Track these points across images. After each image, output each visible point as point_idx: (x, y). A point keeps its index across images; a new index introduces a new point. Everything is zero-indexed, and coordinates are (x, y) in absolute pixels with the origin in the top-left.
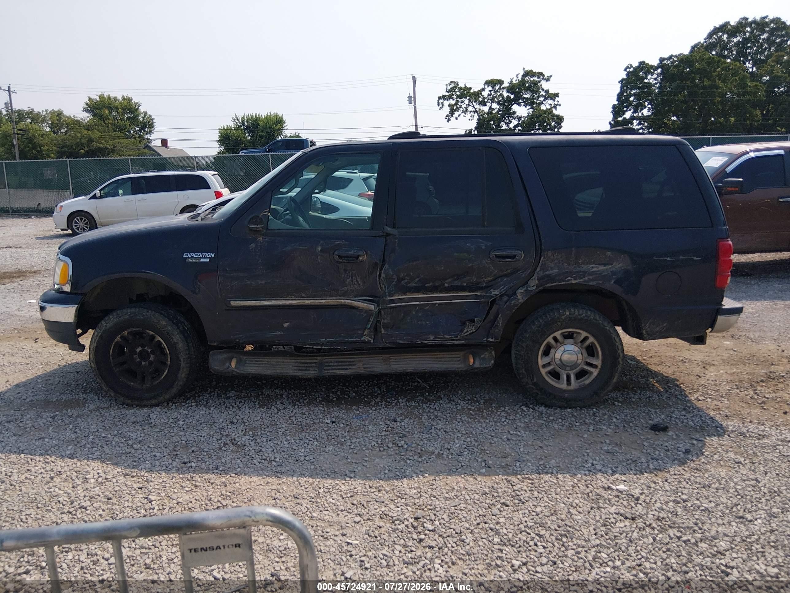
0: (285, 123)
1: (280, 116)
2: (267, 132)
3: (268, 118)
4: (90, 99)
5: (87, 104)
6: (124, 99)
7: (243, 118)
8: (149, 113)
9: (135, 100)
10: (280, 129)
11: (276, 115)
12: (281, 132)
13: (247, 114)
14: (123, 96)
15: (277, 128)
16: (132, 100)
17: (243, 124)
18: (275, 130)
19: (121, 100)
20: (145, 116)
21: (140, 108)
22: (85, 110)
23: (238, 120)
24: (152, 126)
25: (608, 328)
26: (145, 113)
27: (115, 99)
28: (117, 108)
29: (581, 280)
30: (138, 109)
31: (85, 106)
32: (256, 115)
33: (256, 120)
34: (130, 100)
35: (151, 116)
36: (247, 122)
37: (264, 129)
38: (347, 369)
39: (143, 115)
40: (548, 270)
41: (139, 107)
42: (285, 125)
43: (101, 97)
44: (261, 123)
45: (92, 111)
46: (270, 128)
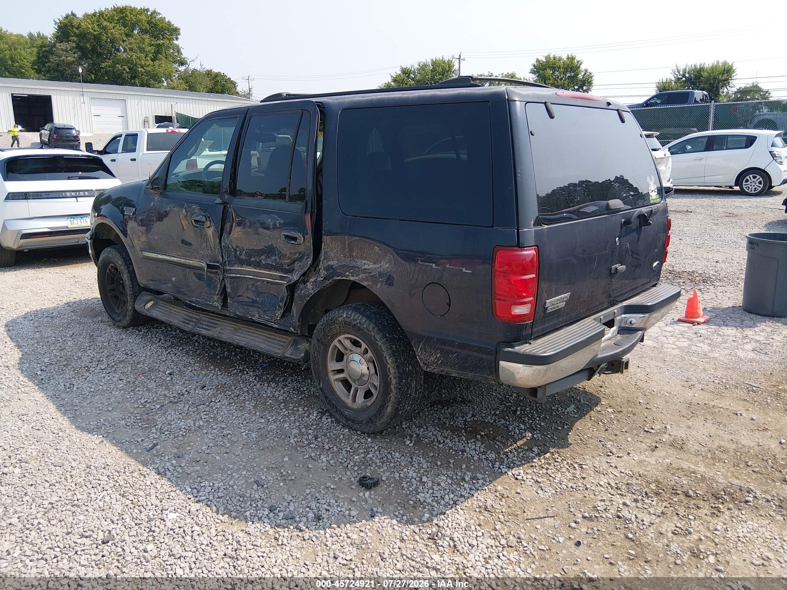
0: (734, 71)
1: (730, 64)
2: (710, 84)
3: (713, 68)
4: (538, 60)
5: (534, 66)
6: (568, 58)
7: (685, 71)
8: (590, 70)
9: (578, 58)
10: (727, 80)
11: (725, 63)
12: (729, 83)
13: (689, 64)
14: (568, 56)
15: (723, 78)
16: (575, 58)
17: (684, 76)
18: (719, 81)
19: (565, 59)
20: (585, 74)
21: (581, 66)
22: (533, 72)
23: (679, 72)
24: (590, 84)
25: (379, 343)
26: (586, 71)
27: (560, 59)
28: (559, 68)
29: (357, 278)
30: (579, 67)
31: (532, 67)
32: (700, 65)
33: (700, 70)
34: (573, 58)
35: (591, 73)
36: (688, 73)
37: (708, 79)
38: (208, 330)
39: (583, 73)
40: (330, 260)
41: (580, 64)
42: (734, 74)
43: (548, 57)
44: (705, 74)
45: (538, 72)
46: (715, 78)
